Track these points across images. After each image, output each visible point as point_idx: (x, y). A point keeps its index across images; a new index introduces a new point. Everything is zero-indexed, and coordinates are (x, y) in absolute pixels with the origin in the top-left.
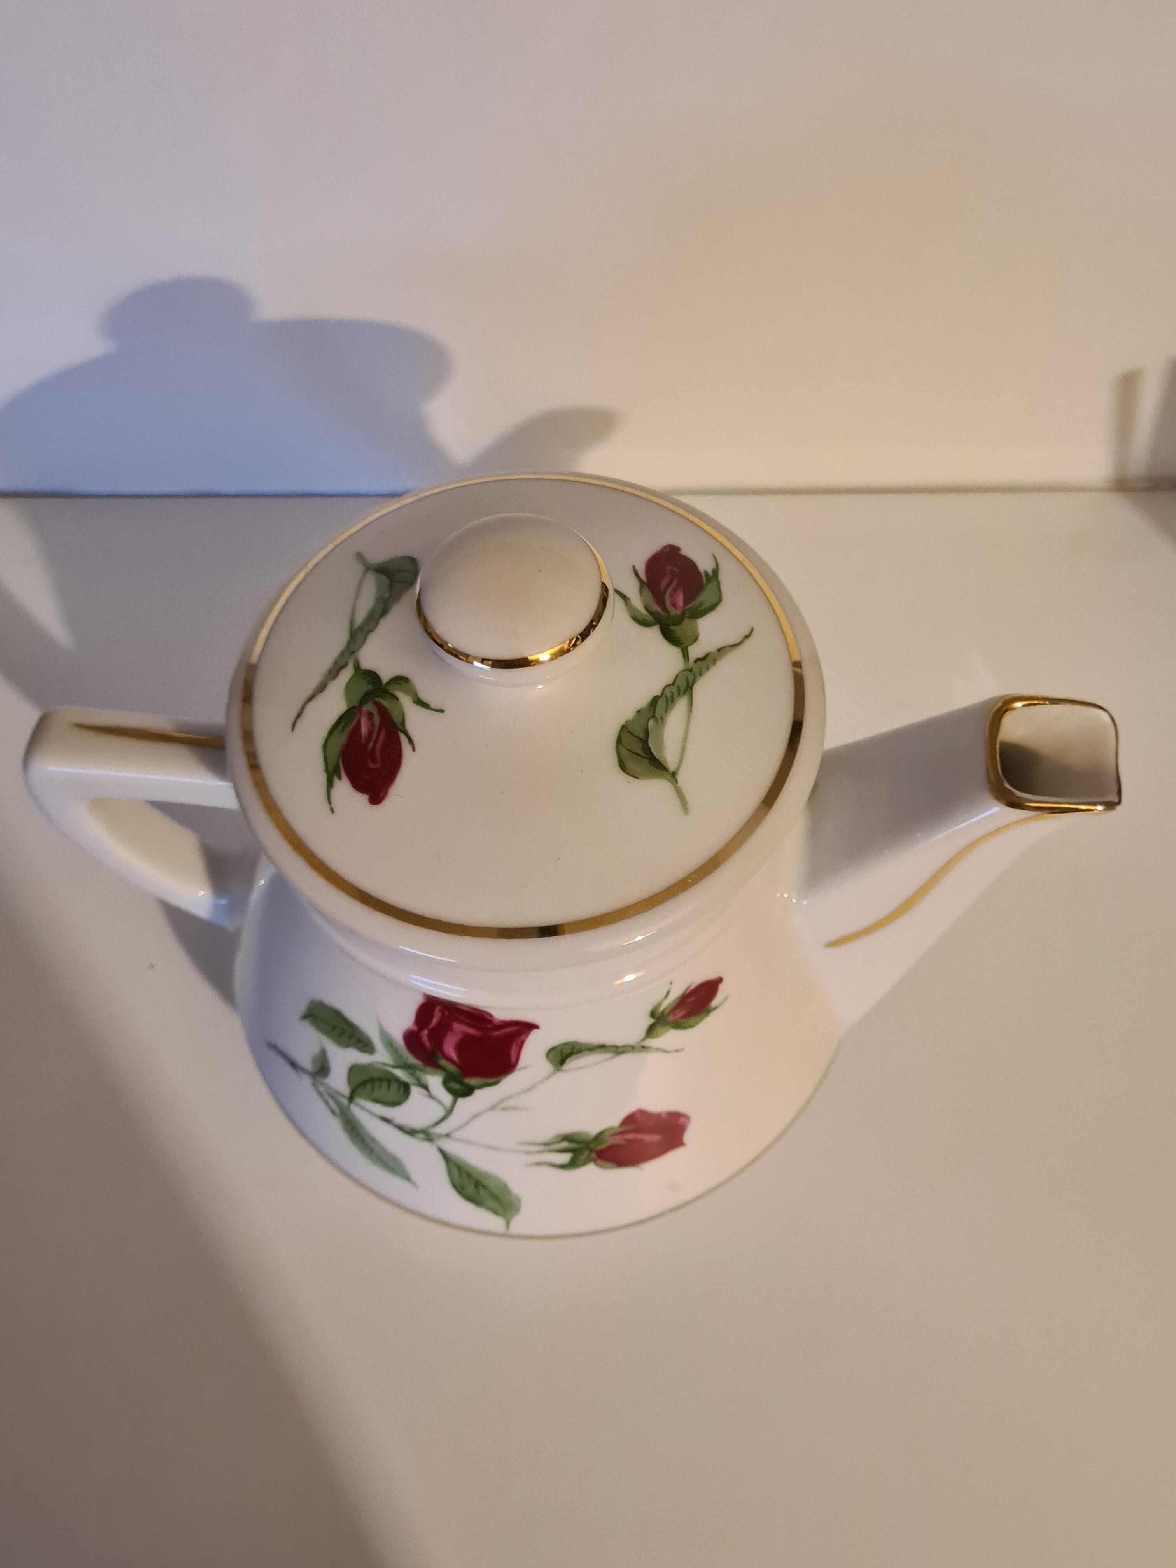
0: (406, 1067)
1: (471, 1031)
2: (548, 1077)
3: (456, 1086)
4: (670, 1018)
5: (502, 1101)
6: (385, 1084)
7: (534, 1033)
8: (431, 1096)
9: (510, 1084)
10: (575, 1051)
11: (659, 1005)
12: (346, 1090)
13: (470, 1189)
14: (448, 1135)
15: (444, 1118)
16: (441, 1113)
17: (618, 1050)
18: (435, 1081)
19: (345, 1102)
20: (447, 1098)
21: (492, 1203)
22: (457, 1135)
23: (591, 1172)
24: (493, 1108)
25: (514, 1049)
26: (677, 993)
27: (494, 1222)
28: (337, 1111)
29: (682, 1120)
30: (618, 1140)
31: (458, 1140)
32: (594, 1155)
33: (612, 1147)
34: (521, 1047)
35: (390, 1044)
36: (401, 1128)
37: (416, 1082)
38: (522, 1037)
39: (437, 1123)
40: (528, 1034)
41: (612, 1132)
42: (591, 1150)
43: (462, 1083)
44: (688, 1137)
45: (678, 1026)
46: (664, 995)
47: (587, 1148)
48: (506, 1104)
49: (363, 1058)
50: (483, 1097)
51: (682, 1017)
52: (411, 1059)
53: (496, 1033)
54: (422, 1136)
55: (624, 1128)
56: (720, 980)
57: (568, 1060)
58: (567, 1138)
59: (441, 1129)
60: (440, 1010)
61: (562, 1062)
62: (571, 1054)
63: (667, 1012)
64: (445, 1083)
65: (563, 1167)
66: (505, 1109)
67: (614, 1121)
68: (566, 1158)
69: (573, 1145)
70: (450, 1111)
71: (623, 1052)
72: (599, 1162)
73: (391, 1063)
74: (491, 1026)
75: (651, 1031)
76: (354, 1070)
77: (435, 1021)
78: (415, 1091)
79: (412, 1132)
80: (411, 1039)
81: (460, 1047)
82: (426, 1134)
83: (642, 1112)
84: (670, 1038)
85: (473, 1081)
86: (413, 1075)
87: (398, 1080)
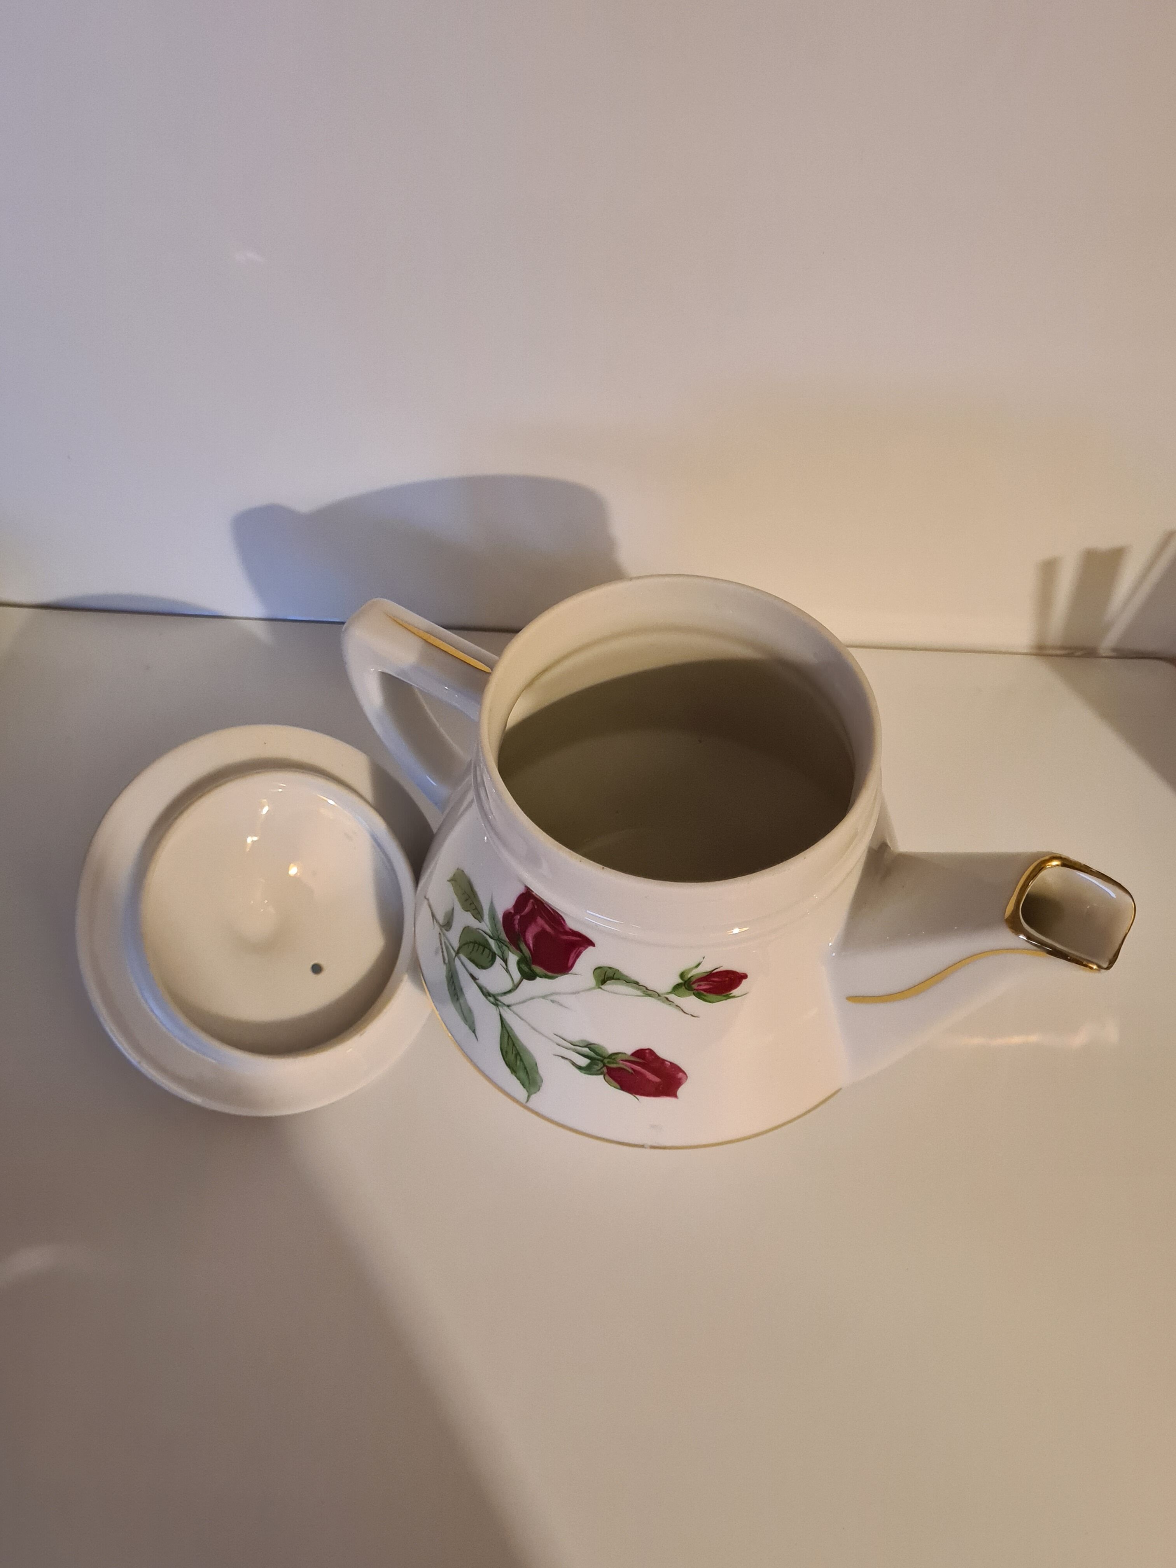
0: (498, 940)
1: (548, 928)
2: (590, 989)
3: (526, 969)
4: (695, 986)
5: (552, 994)
6: (481, 948)
7: (590, 948)
8: (507, 971)
9: (562, 982)
10: (615, 977)
11: (690, 970)
12: (456, 944)
13: (511, 1057)
14: (508, 1006)
15: (510, 992)
16: (509, 986)
17: (648, 992)
18: (513, 959)
19: (454, 954)
20: (517, 975)
21: (522, 1074)
22: (514, 1008)
23: (599, 1082)
24: (544, 997)
25: (573, 955)
26: (707, 967)
27: (520, 1092)
28: (447, 961)
29: (680, 1075)
30: (627, 1066)
31: (514, 1012)
32: (605, 1070)
33: (620, 1069)
34: (578, 956)
35: (493, 917)
36: (481, 988)
37: (500, 954)
38: (581, 948)
39: (505, 993)
40: (586, 948)
41: (624, 1057)
42: (604, 1065)
43: (530, 969)
44: (681, 1091)
45: (699, 995)
46: (695, 965)
47: (602, 1061)
48: (552, 998)
49: (474, 923)
50: (541, 985)
51: (705, 990)
52: (503, 936)
53: (565, 937)
54: (492, 999)
55: (633, 1059)
56: (745, 976)
57: (608, 982)
58: (589, 1046)
59: (506, 999)
60: (532, 902)
61: (603, 982)
62: (612, 978)
63: (694, 979)
64: (519, 963)
65: (580, 1068)
66: (553, 1001)
67: (629, 1049)
68: (584, 1062)
69: (592, 1054)
70: (516, 987)
71: (650, 995)
72: (607, 1077)
73: (490, 933)
74: (562, 930)
75: (676, 988)
76: (467, 930)
77: (527, 910)
78: (498, 961)
79: (487, 994)
80: (508, 917)
81: (537, 937)
82: (494, 999)
83: (651, 1052)
84: (690, 1002)
85: (538, 969)
86: (500, 948)
87: (490, 949)
